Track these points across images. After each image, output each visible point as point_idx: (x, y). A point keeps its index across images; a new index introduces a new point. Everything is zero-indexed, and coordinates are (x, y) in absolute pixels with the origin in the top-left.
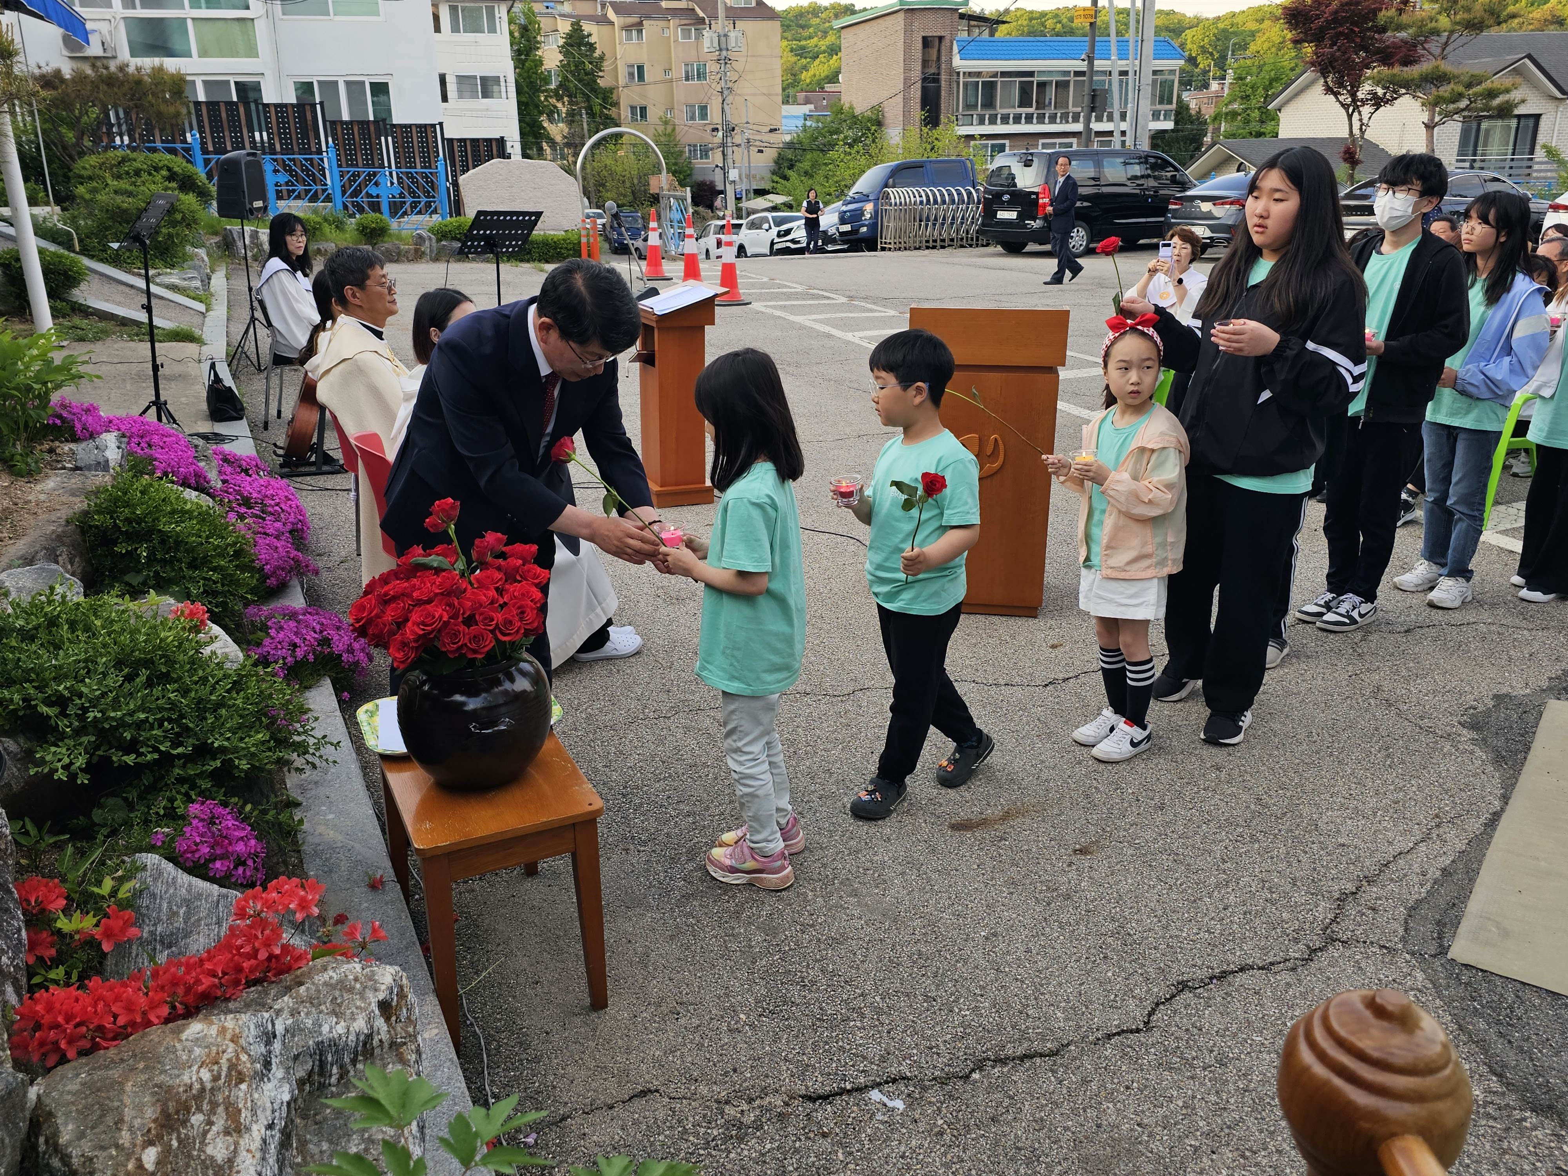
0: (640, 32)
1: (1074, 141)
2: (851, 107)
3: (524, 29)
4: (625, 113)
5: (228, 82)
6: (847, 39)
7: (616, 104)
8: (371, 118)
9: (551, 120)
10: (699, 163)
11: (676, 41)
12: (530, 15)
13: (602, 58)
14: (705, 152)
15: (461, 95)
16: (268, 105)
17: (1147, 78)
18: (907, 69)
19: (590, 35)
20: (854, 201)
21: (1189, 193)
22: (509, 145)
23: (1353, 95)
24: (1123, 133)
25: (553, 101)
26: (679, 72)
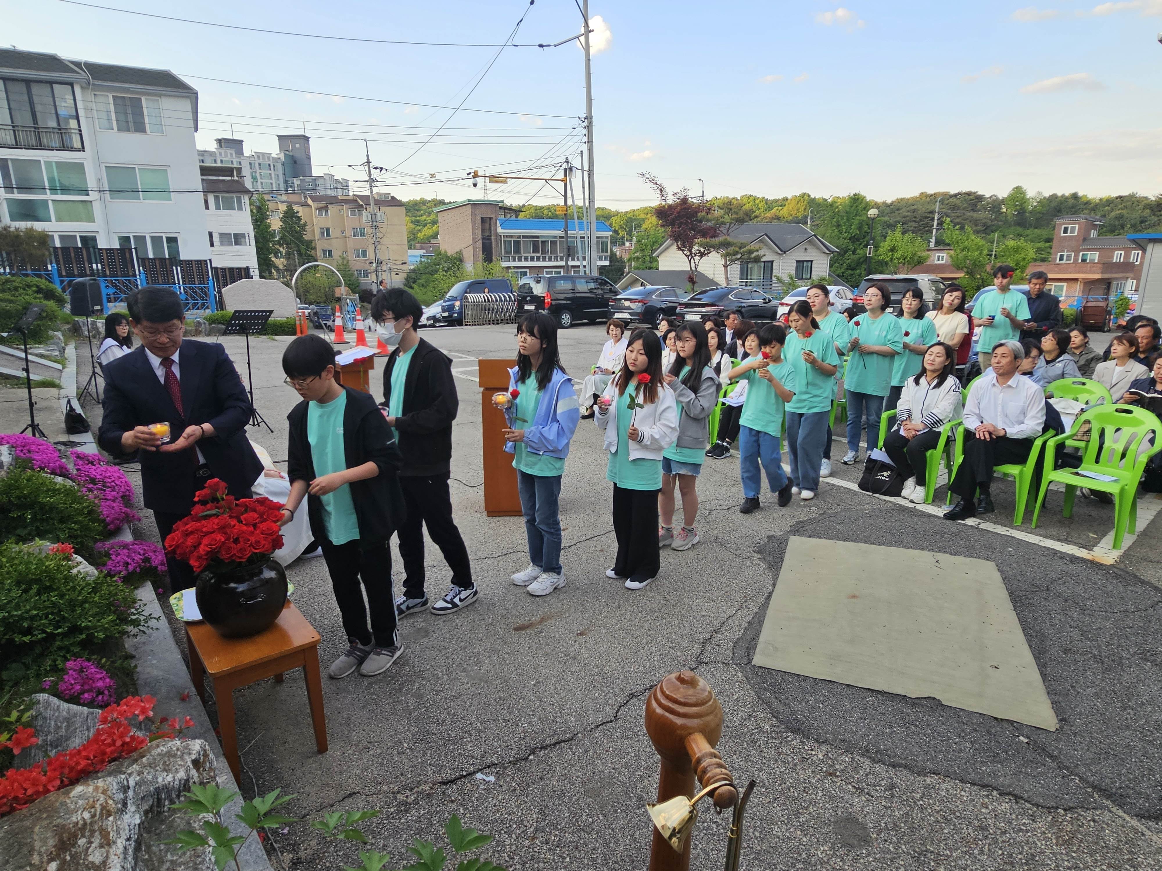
0: (327, 211)
1: (561, 270)
2: (445, 252)
3: (259, 209)
4: (319, 253)
5: (75, 236)
6: (441, 218)
7: (314, 249)
8: (167, 256)
9: (276, 257)
10: (363, 280)
11: (347, 216)
12: (263, 201)
13: (305, 224)
14: (366, 275)
15: (222, 244)
16: (101, 249)
17: (594, 241)
18: (474, 233)
19: (298, 212)
20: (449, 300)
21: (618, 297)
22: (251, 270)
23: (690, 251)
24: (585, 267)
25: (277, 246)
26: (349, 232)
